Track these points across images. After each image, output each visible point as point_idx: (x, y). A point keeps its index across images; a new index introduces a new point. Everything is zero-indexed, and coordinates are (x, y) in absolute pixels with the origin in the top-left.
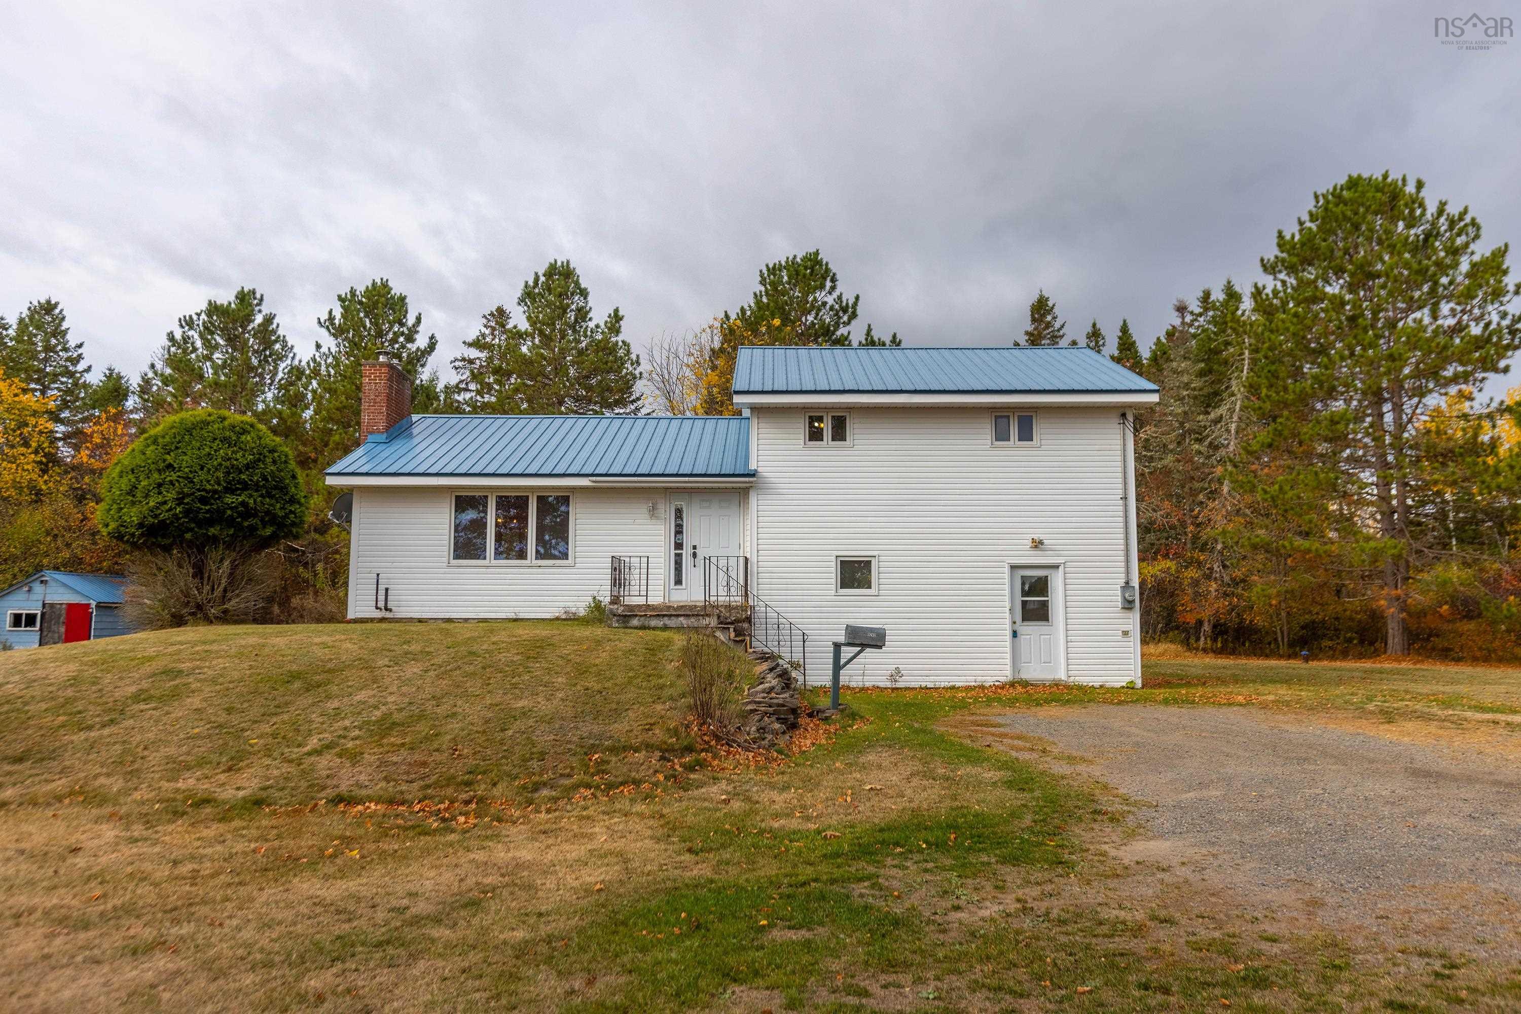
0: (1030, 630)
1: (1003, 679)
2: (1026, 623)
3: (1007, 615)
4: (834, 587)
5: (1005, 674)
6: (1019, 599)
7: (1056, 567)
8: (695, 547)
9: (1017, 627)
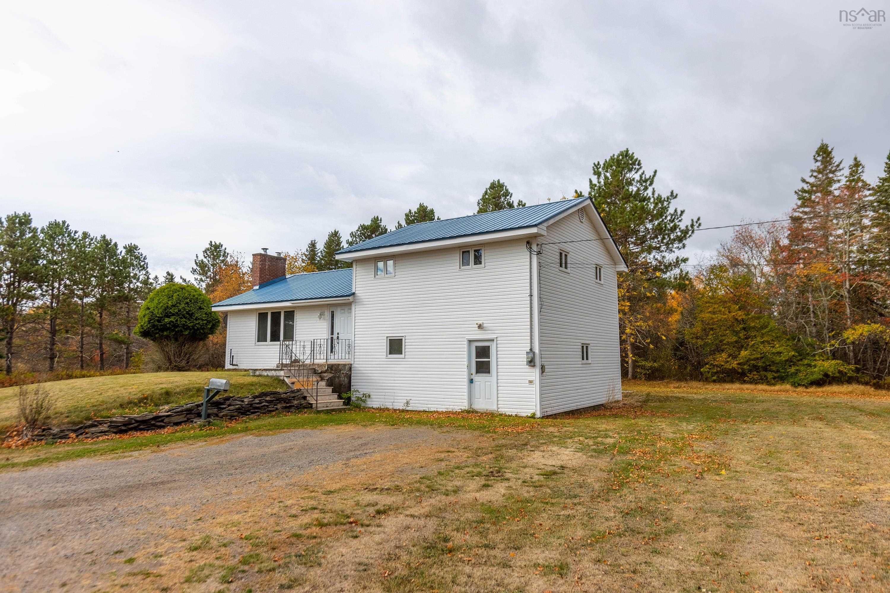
0: (479, 379)
1: (463, 408)
2: (478, 375)
3: (466, 370)
4: (385, 354)
5: (465, 406)
6: (474, 360)
7: (492, 340)
8: (338, 334)
9: (472, 377)
